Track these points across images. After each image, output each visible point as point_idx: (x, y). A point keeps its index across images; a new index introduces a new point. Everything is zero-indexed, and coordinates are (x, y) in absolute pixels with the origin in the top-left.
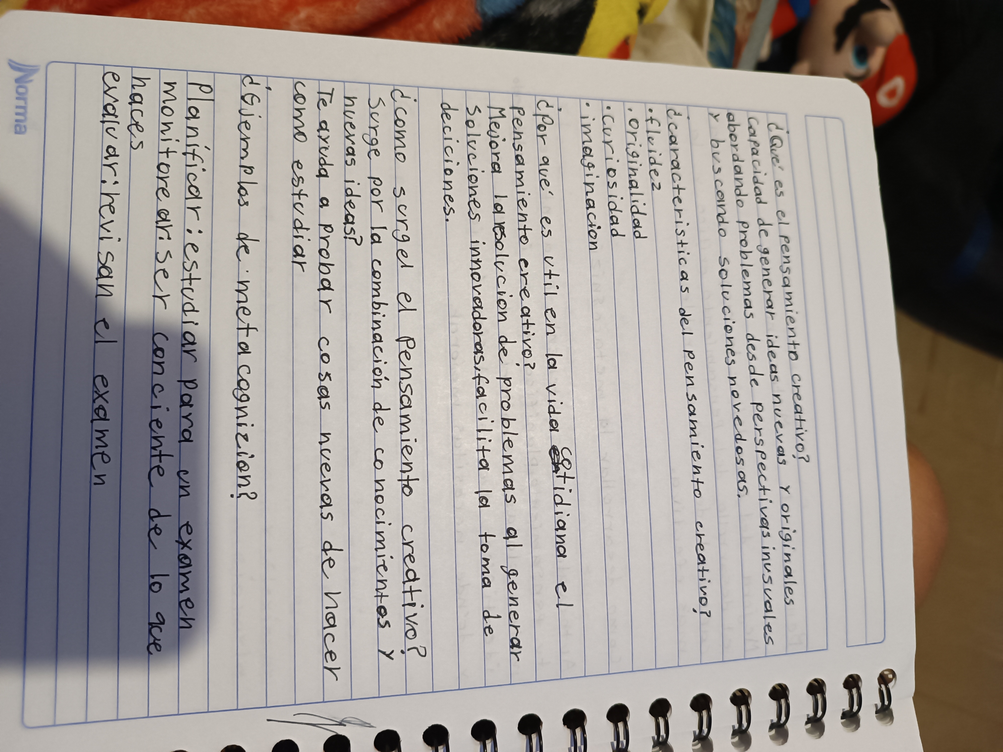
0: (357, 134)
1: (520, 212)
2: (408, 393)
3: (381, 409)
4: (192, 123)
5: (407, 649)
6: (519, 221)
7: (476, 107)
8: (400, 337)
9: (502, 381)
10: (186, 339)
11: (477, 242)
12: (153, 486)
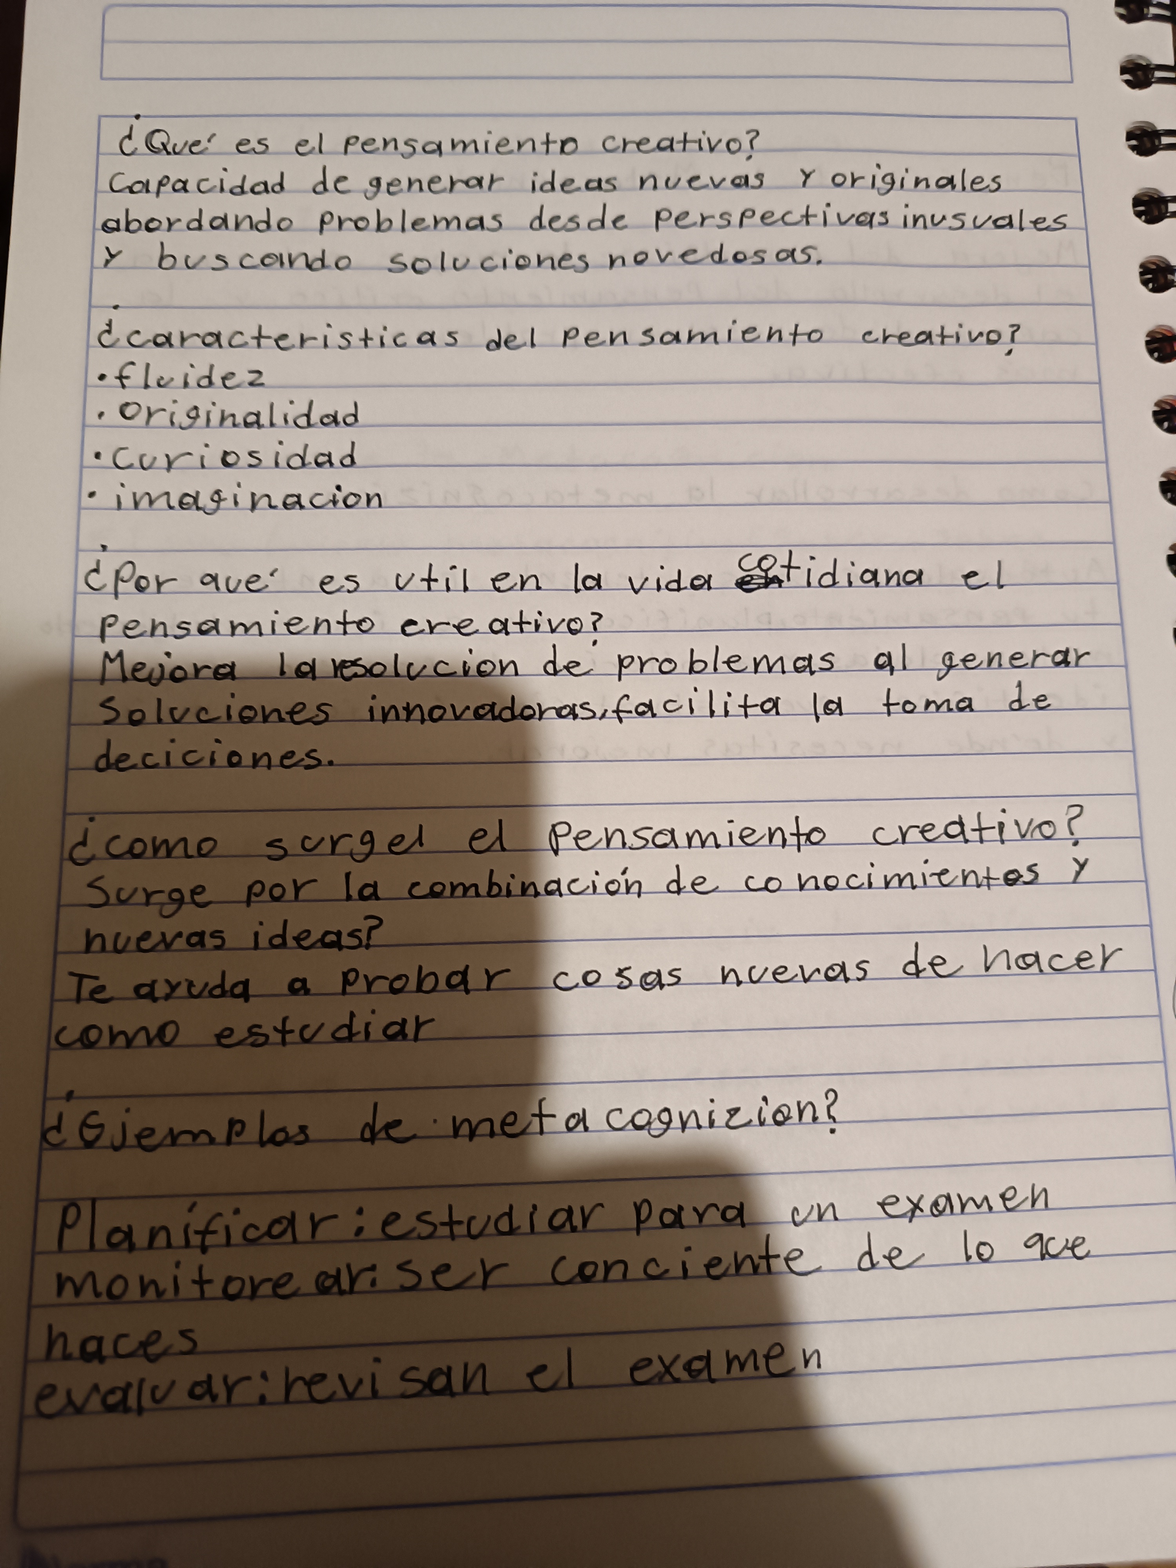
0: (158, 927)
1: (311, 630)
2: (649, 835)
3: (678, 882)
4: (141, 1238)
5: (1072, 837)
6: (329, 632)
7: (103, 705)
8: (550, 848)
9: (624, 670)
10: (563, 1225)
11: (371, 710)
12: (821, 1267)
